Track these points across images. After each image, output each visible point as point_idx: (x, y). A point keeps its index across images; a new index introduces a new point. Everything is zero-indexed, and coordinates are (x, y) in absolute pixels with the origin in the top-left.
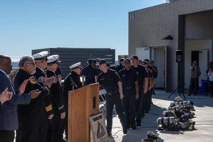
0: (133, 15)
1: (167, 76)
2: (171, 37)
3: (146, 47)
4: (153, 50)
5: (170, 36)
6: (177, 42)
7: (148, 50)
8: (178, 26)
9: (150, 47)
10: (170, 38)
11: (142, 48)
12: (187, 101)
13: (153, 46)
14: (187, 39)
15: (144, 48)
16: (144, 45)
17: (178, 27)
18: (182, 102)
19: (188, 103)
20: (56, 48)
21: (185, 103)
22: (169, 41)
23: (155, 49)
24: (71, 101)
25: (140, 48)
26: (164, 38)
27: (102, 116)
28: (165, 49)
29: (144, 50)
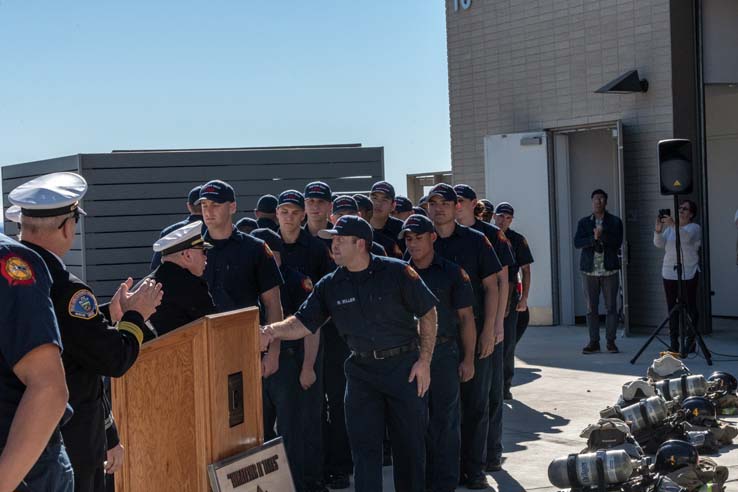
1: (629, 258)
2: (641, 78)
3: (529, 131)
4: (561, 144)
5: (636, 72)
6: (670, 100)
7: (541, 143)
8: (667, 25)
9: (547, 130)
10: (633, 83)
11: (509, 135)
12: (707, 374)
13: (561, 124)
14: (711, 84)
15: (521, 136)
16: (518, 122)
17: (668, 33)
18: (684, 378)
19: (712, 379)
20: (110, 152)
21: (696, 380)
22: (629, 98)
23: (574, 137)
24: (126, 397)
25: (504, 136)
26: (608, 85)
27: (277, 461)
28: (616, 139)
29: (522, 144)
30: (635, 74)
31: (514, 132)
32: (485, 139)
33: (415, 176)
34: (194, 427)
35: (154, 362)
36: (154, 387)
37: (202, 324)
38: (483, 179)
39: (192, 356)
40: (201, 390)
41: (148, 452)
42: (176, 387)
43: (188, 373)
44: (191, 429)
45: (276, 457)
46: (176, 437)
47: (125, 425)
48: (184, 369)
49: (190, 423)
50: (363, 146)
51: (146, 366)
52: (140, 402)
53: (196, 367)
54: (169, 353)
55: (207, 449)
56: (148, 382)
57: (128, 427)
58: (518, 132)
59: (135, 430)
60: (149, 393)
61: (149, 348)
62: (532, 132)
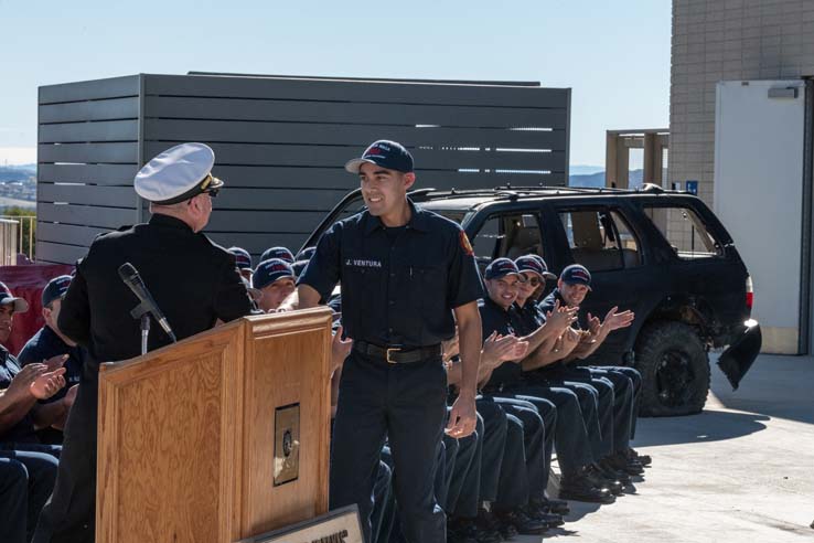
3: (780, 78)
11: (752, 82)
15: (769, 84)
24: (120, 432)
25: (745, 84)
27: (345, 539)
29: (770, 96)
31: (760, 79)
32: (718, 87)
33: (618, 133)
34: (218, 482)
35: (163, 382)
36: (161, 419)
37: (237, 328)
38: (713, 143)
39: (220, 375)
40: (231, 427)
41: (147, 516)
42: (193, 420)
43: (214, 402)
44: (213, 485)
45: (345, 533)
46: (190, 496)
47: (115, 473)
48: (209, 395)
49: (211, 476)
50: (542, 86)
51: (151, 387)
52: (139, 442)
53: (226, 393)
54: (187, 368)
55: (234, 517)
56: (152, 411)
57: (120, 476)
58: (766, 79)
59: (131, 480)
60: (153, 427)
61: (157, 360)
62: (784, 78)
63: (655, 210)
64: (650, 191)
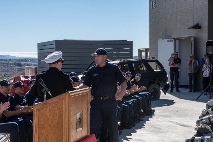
0: (154, 3)
2: (199, 26)
4: (177, 42)
6: (207, 31)
7: (172, 42)
9: (174, 38)
13: (178, 37)
16: (167, 36)
22: (196, 31)
23: (181, 40)
25: (163, 40)
26: (191, 27)
28: (192, 41)
29: (168, 42)
30: (198, 24)
31: (166, 39)
32: (158, 40)
33: (140, 49)
38: (157, 50)
62: (170, 39)
63: (150, 63)
64: (148, 59)
